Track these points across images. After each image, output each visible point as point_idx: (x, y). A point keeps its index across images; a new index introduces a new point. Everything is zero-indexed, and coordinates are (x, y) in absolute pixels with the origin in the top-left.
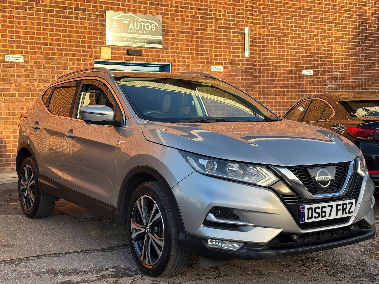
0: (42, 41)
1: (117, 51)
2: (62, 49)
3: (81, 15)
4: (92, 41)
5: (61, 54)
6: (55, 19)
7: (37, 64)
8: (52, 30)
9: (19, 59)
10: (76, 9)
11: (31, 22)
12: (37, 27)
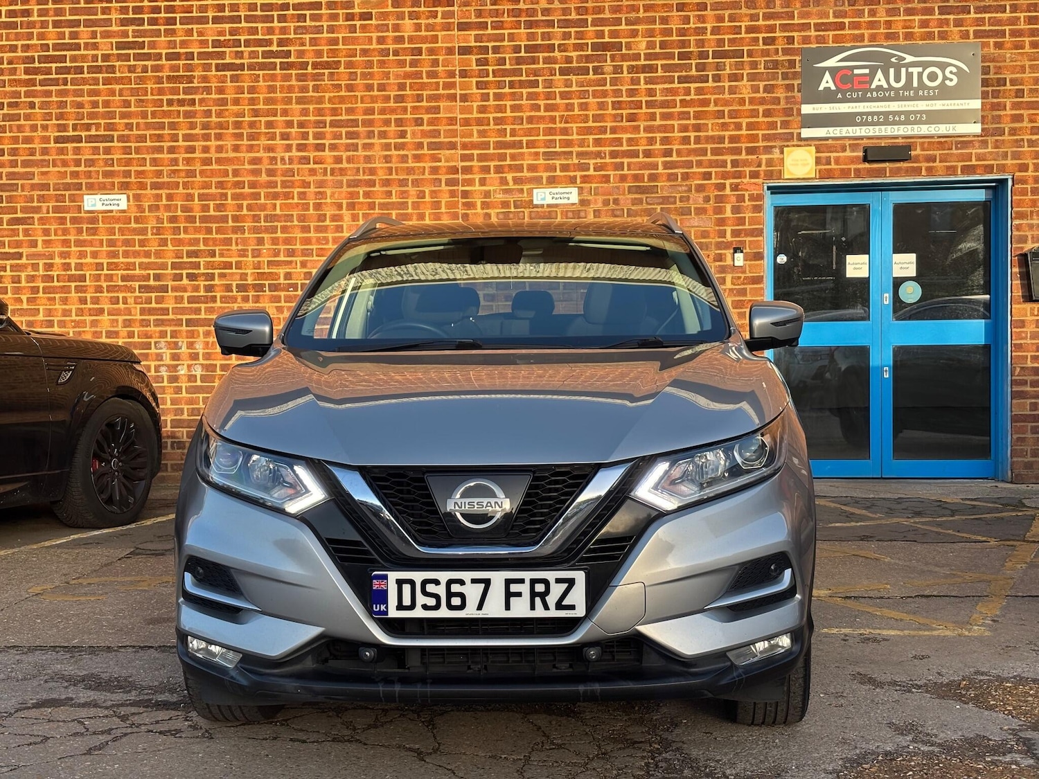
0: (625, 148)
1: (833, 155)
2: (677, 161)
3: (731, 69)
4: (760, 133)
5: (672, 177)
6: (658, 87)
7: (612, 206)
8: (652, 117)
9: (566, 196)
10: (717, 55)
11: (598, 102)
12: (614, 112)
